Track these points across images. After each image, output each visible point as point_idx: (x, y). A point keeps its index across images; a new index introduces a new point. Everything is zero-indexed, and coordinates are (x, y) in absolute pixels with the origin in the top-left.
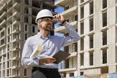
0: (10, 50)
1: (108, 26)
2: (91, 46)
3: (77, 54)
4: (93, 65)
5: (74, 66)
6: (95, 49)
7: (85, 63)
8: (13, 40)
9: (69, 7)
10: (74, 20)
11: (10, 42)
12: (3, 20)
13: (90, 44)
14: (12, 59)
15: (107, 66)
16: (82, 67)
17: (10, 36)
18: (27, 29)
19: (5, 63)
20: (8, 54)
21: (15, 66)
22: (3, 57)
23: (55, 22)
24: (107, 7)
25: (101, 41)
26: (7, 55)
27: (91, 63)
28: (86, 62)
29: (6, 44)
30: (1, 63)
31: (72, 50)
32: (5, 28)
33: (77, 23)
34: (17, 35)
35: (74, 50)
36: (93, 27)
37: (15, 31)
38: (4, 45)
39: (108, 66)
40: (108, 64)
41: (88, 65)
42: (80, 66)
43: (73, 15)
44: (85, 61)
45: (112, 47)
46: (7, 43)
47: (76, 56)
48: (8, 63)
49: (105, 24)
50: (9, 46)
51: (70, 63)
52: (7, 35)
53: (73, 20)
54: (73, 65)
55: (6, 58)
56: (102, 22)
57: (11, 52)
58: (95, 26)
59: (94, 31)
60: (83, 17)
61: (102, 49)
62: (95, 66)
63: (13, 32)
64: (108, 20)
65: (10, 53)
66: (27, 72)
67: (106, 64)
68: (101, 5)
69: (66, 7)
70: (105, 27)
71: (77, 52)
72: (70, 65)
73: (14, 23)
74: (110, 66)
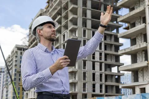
3: (148, 64)
5: (144, 79)
9: (135, 8)
10: (142, 22)
18: (85, 35)
21: (71, 80)
31: (141, 59)
32: (59, 34)
33: (146, 26)
35: (144, 59)
43: (140, 17)
47: (147, 67)
51: (140, 75)
52: (62, 42)
53: (140, 22)
54: (143, 77)
66: (86, 87)
69: (131, 7)
71: (148, 61)
72: (140, 79)
73: (69, 29)
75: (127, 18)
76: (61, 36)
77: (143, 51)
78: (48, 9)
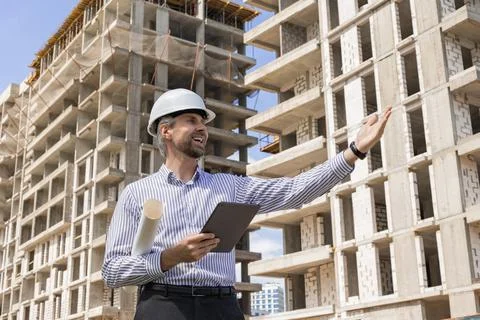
0: (83, 244)
1: (429, 153)
2: (381, 222)
3: (332, 254)
4: (391, 292)
5: (323, 300)
6: (394, 234)
7: (365, 286)
8: (96, 204)
9: (295, 92)
10: (314, 132)
11: (86, 212)
12: (64, 136)
13: (377, 217)
14: (88, 277)
15: (444, 293)
16: (354, 302)
17: (87, 193)
18: (149, 168)
19: (63, 295)
20: (76, 261)
21: (101, 307)
22: (53, 271)
23: (249, 141)
24: (419, 90)
25: (414, 204)
26: (70, 264)
27: (387, 287)
28: (368, 284)
29: (68, 220)
30: (47, 294)
31: (312, 238)
32: (67, 163)
33: (325, 144)
34: (114, 188)
35: (320, 238)
36: (381, 157)
37: (106, 173)
38: (62, 223)
39: (447, 296)
40: (444, 286)
41: (373, 293)
42: (347, 300)
43: (310, 118)
44: (364, 278)
45: (452, 227)
46: (74, 218)
47: (330, 262)
48: (74, 293)
49: (419, 145)
50: (78, 230)
51: (310, 287)
52: (75, 188)
53: (309, 132)
54: (319, 295)
55: (68, 273)
56: (408, 139)
57: (86, 250)
58: (387, 151)
59: (384, 170)
60: (345, 125)
61: (417, 233)
62: (400, 296)
63: (97, 178)
64: (426, 132)
65: (83, 254)
67: (438, 288)
68: (398, 84)
69: (284, 90)
70: (420, 158)
71: (332, 246)
72: (311, 298)
73: (100, 147)
74: (455, 294)
75: (274, 119)
76: (73, 168)
77: (319, 215)
78: (35, 86)
